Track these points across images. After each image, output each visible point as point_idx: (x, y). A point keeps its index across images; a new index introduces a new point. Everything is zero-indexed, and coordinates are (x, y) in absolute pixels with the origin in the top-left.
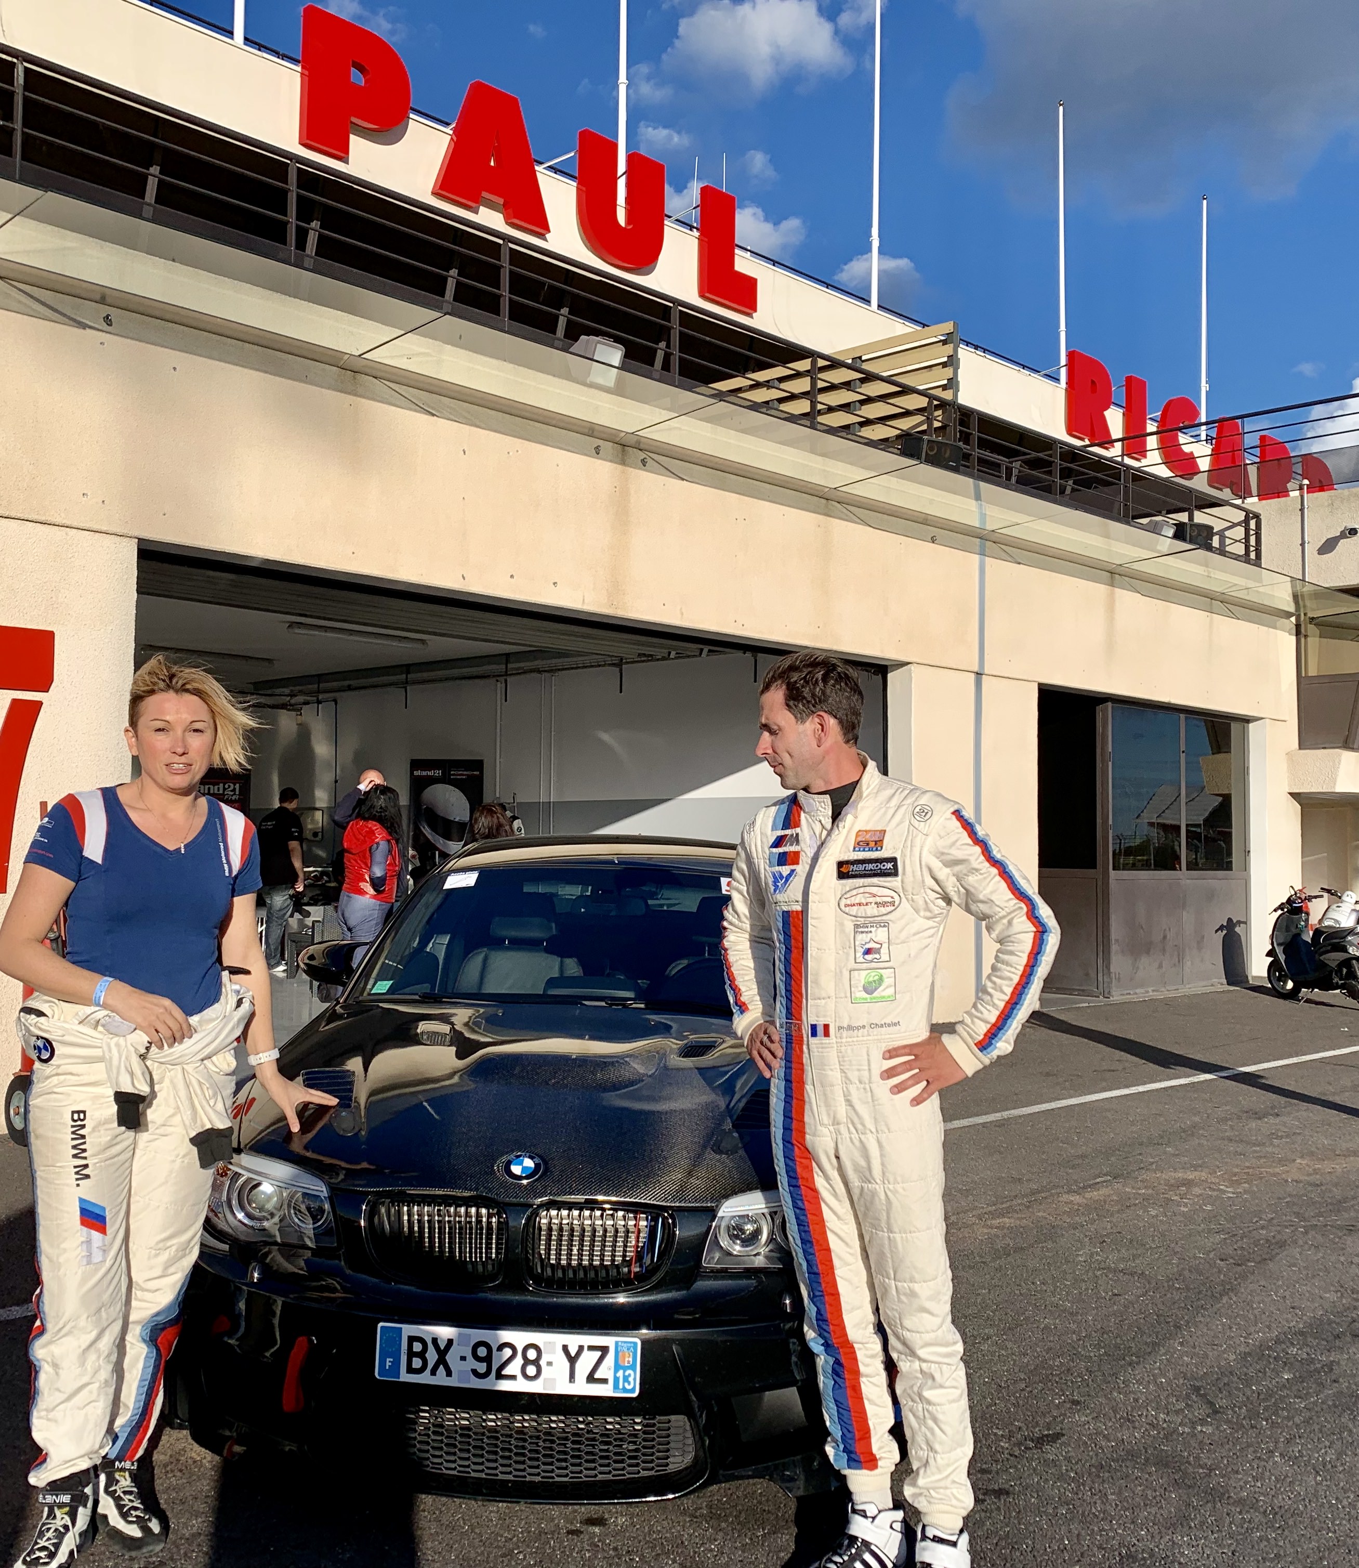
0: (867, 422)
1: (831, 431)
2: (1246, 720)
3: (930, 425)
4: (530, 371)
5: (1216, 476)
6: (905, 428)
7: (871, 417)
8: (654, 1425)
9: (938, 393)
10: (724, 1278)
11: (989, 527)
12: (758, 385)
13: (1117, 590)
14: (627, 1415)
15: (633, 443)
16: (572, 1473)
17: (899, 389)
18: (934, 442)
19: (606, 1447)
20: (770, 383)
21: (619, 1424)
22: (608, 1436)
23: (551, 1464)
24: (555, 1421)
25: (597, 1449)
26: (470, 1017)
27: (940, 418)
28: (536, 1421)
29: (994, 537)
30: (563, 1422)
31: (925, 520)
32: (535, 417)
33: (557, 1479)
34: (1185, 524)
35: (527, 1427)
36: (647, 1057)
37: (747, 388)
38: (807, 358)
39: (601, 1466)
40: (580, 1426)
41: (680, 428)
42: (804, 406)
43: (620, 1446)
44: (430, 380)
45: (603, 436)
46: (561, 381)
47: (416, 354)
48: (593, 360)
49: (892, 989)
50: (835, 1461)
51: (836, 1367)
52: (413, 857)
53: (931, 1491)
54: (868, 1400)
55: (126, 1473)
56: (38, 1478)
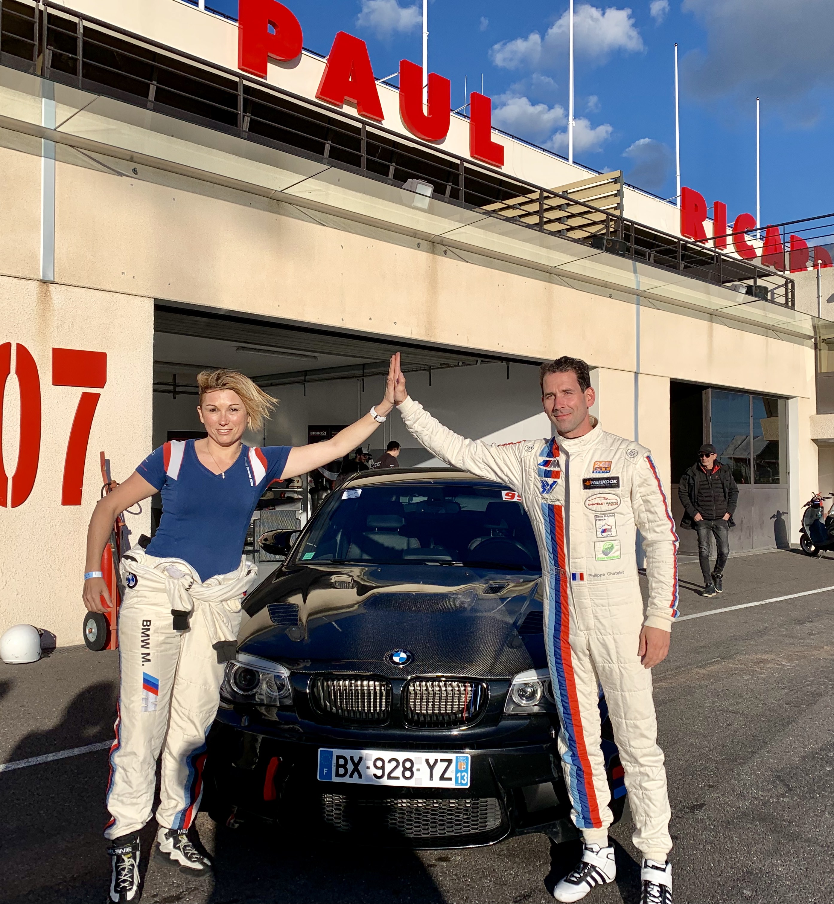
0: (572, 229)
1: (551, 233)
3: (608, 230)
4: (379, 200)
5: (765, 258)
6: (593, 232)
7: (574, 225)
8: (478, 804)
9: (612, 211)
10: (516, 719)
11: (642, 289)
12: (509, 207)
13: (714, 324)
14: (462, 798)
15: (439, 241)
16: (431, 832)
17: (588, 209)
18: (610, 240)
19: (450, 817)
20: (515, 206)
21: (457, 803)
22: (451, 810)
23: (419, 827)
24: (421, 803)
25: (445, 818)
26: (361, 573)
27: (613, 226)
28: (409, 803)
29: (644, 294)
30: (425, 803)
31: (605, 285)
32: (382, 226)
33: (423, 836)
34: (752, 286)
35: (404, 806)
36: (466, 593)
37: (502, 209)
38: (536, 192)
39: (448, 827)
40: (435, 805)
41: (466, 233)
42: (535, 219)
43: (458, 816)
44: (322, 205)
45: (422, 237)
46: (397, 205)
47: (315, 190)
48: (416, 193)
49: (619, 552)
50: (577, 823)
51: (578, 772)
52: (311, 481)
53: (649, 840)
54: (597, 789)
55: (184, 836)
56: (111, 834)
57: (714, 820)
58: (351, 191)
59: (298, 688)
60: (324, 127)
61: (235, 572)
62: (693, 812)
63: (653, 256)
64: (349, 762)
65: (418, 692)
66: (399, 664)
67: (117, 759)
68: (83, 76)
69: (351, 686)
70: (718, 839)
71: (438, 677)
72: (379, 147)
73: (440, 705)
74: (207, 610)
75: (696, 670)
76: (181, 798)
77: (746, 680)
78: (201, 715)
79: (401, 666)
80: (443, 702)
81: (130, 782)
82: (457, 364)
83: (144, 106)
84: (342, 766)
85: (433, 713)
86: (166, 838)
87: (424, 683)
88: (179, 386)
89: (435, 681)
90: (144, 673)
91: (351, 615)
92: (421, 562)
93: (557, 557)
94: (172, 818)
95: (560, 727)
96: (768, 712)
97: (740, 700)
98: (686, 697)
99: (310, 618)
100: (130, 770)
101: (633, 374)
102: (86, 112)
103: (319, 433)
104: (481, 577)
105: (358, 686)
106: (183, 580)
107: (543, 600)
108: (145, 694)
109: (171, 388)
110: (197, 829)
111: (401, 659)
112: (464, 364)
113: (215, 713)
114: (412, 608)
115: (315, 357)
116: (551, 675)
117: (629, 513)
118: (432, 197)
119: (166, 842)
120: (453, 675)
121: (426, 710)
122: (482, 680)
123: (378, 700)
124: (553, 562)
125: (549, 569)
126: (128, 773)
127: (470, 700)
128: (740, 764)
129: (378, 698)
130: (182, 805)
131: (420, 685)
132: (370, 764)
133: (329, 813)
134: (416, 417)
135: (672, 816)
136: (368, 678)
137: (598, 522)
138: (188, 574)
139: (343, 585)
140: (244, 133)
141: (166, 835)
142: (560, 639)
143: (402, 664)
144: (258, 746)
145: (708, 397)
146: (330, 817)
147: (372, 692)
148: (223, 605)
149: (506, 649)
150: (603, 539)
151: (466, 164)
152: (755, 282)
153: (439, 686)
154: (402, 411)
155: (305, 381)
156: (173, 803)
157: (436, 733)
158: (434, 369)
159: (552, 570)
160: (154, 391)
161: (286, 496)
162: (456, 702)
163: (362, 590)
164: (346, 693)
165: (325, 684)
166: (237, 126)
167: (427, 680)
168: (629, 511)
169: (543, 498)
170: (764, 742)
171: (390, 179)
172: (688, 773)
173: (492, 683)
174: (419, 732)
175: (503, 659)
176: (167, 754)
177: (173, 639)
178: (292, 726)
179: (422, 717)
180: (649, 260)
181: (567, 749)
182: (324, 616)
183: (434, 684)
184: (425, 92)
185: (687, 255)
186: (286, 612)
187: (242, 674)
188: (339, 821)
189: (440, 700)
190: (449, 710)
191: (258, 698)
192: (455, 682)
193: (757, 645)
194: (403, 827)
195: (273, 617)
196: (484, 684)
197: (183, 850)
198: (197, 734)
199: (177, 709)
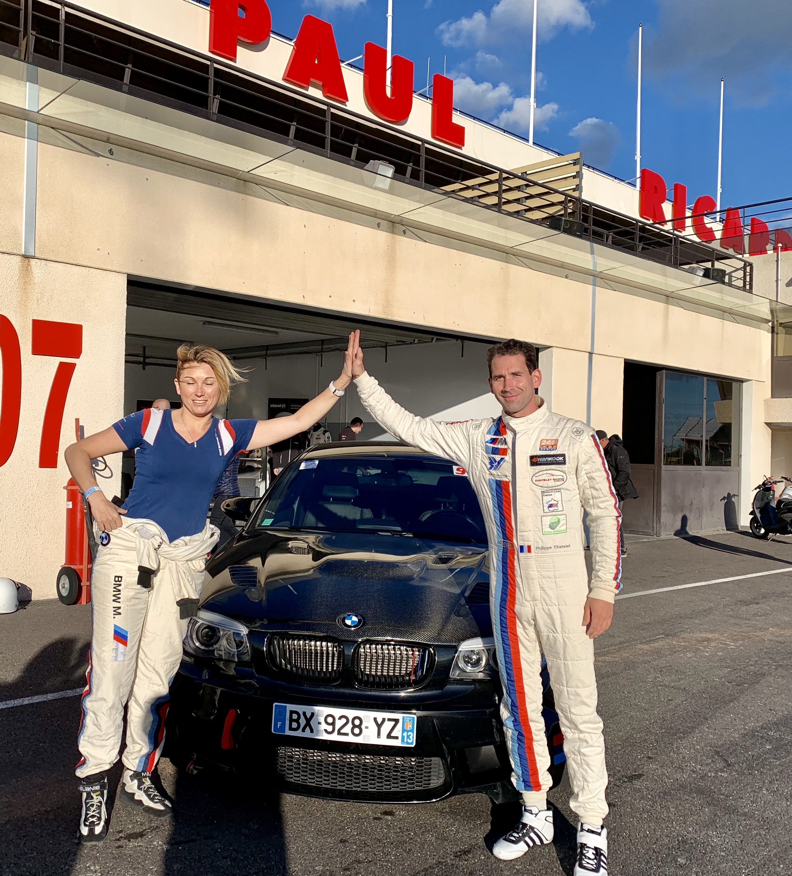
0: (530, 209)
1: (510, 214)
3: (566, 211)
4: (342, 180)
6: (551, 213)
7: (532, 206)
8: (422, 762)
9: (571, 193)
10: (461, 684)
11: (599, 270)
12: (468, 188)
13: (670, 306)
14: (408, 757)
15: (399, 221)
16: (378, 787)
17: (548, 190)
18: (568, 220)
19: (396, 774)
20: (474, 187)
21: (403, 761)
22: (397, 767)
23: (366, 781)
24: (368, 759)
25: (391, 774)
26: (316, 540)
27: (571, 207)
28: (357, 758)
29: (601, 275)
30: (372, 759)
31: (562, 266)
32: (344, 206)
33: (370, 790)
34: (709, 268)
35: (353, 761)
36: (416, 563)
37: (461, 190)
38: (496, 172)
39: (394, 783)
40: (382, 762)
41: (425, 213)
42: (494, 200)
43: (404, 773)
44: (286, 186)
45: (383, 217)
46: (359, 186)
47: (280, 171)
48: (377, 174)
49: (565, 526)
50: (517, 786)
51: (519, 737)
52: (270, 452)
53: (586, 804)
54: (537, 754)
55: (148, 779)
56: (82, 773)
57: (652, 791)
59: (256, 645)
60: (289, 109)
61: (199, 534)
62: (632, 782)
63: (610, 237)
64: (302, 717)
65: (368, 654)
66: (350, 627)
67: (89, 704)
68: (65, 61)
69: (305, 646)
70: (655, 808)
71: (387, 640)
72: (342, 128)
73: (388, 667)
74: (174, 569)
75: (640, 646)
76: (146, 743)
77: (689, 658)
78: (166, 667)
79: (353, 629)
80: (392, 665)
81: (100, 725)
83: (120, 89)
84: (295, 721)
85: (382, 675)
86: (131, 779)
87: (374, 646)
88: (148, 358)
89: (384, 644)
90: (115, 626)
92: (374, 532)
93: (505, 530)
94: (137, 761)
95: (503, 694)
96: (709, 689)
97: (682, 677)
99: (267, 581)
100: (100, 714)
101: (587, 354)
102: (67, 95)
103: (279, 406)
104: (431, 547)
105: (311, 646)
106: (153, 540)
107: (489, 572)
108: (115, 644)
109: (141, 359)
110: (159, 773)
111: (352, 622)
112: (420, 342)
113: (179, 664)
114: (364, 574)
115: (276, 333)
116: (496, 643)
117: (574, 490)
118: (393, 178)
119: (131, 783)
120: (401, 639)
121: (375, 672)
122: (430, 646)
123: (330, 660)
124: (501, 535)
125: (496, 542)
126: (98, 717)
127: (418, 664)
128: (680, 738)
129: (330, 658)
130: (146, 749)
131: (370, 648)
132: (322, 720)
133: (282, 764)
134: (372, 392)
135: (609, 783)
136: (321, 639)
137: (545, 498)
138: (158, 535)
139: (299, 551)
140: (214, 115)
141: (131, 776)
142: (506, 609)
143: (354, 627)
144: (217, 698)
145: (662, 379)
146: (283, 769)
147: (325, 652)
148: (188, 564)
149: (454, 618)
150: (550, 514)
151: (427, 145)
152: (713, 265)
153: (388, 650)
154: (358, 384)
155: (267, 355)
156: (138, 747)
157: (384, 694)
158: (390, 346)
159: (499, 542)
160: (126, 362)
161: (246, 465)
162: (404, 665)
163: (317, 556)
164: (300, 652)
165: (281, 643)
166: (207, 109)
167: (377, 643)
168: (575, 488)
169: (491, 474)
171: (352, 160)
172: (627, 744)
173: (439, 649)
174: (369, 691)
175: (450, 627)
176: (133, 702)
177: (141, 594)
178: (248, 681)
179: (372, 678)
180: (607, 241)
181: (509, 715)
182: (280, 579)
183: (384, 647)
184: (389, 73)
185: (646, 237)
186: (246, 574)
187: (204, 631)
188: (290, 772)
189: (389, 662)
190: (397, 673)
191: (217, 653)
192: (403, 646)
193: (701, 624)
194: (351, 780)
195: (234, 578)
196: (431, 649)
197: (146, 792)
198: (161, 683)
199: (144, 661)
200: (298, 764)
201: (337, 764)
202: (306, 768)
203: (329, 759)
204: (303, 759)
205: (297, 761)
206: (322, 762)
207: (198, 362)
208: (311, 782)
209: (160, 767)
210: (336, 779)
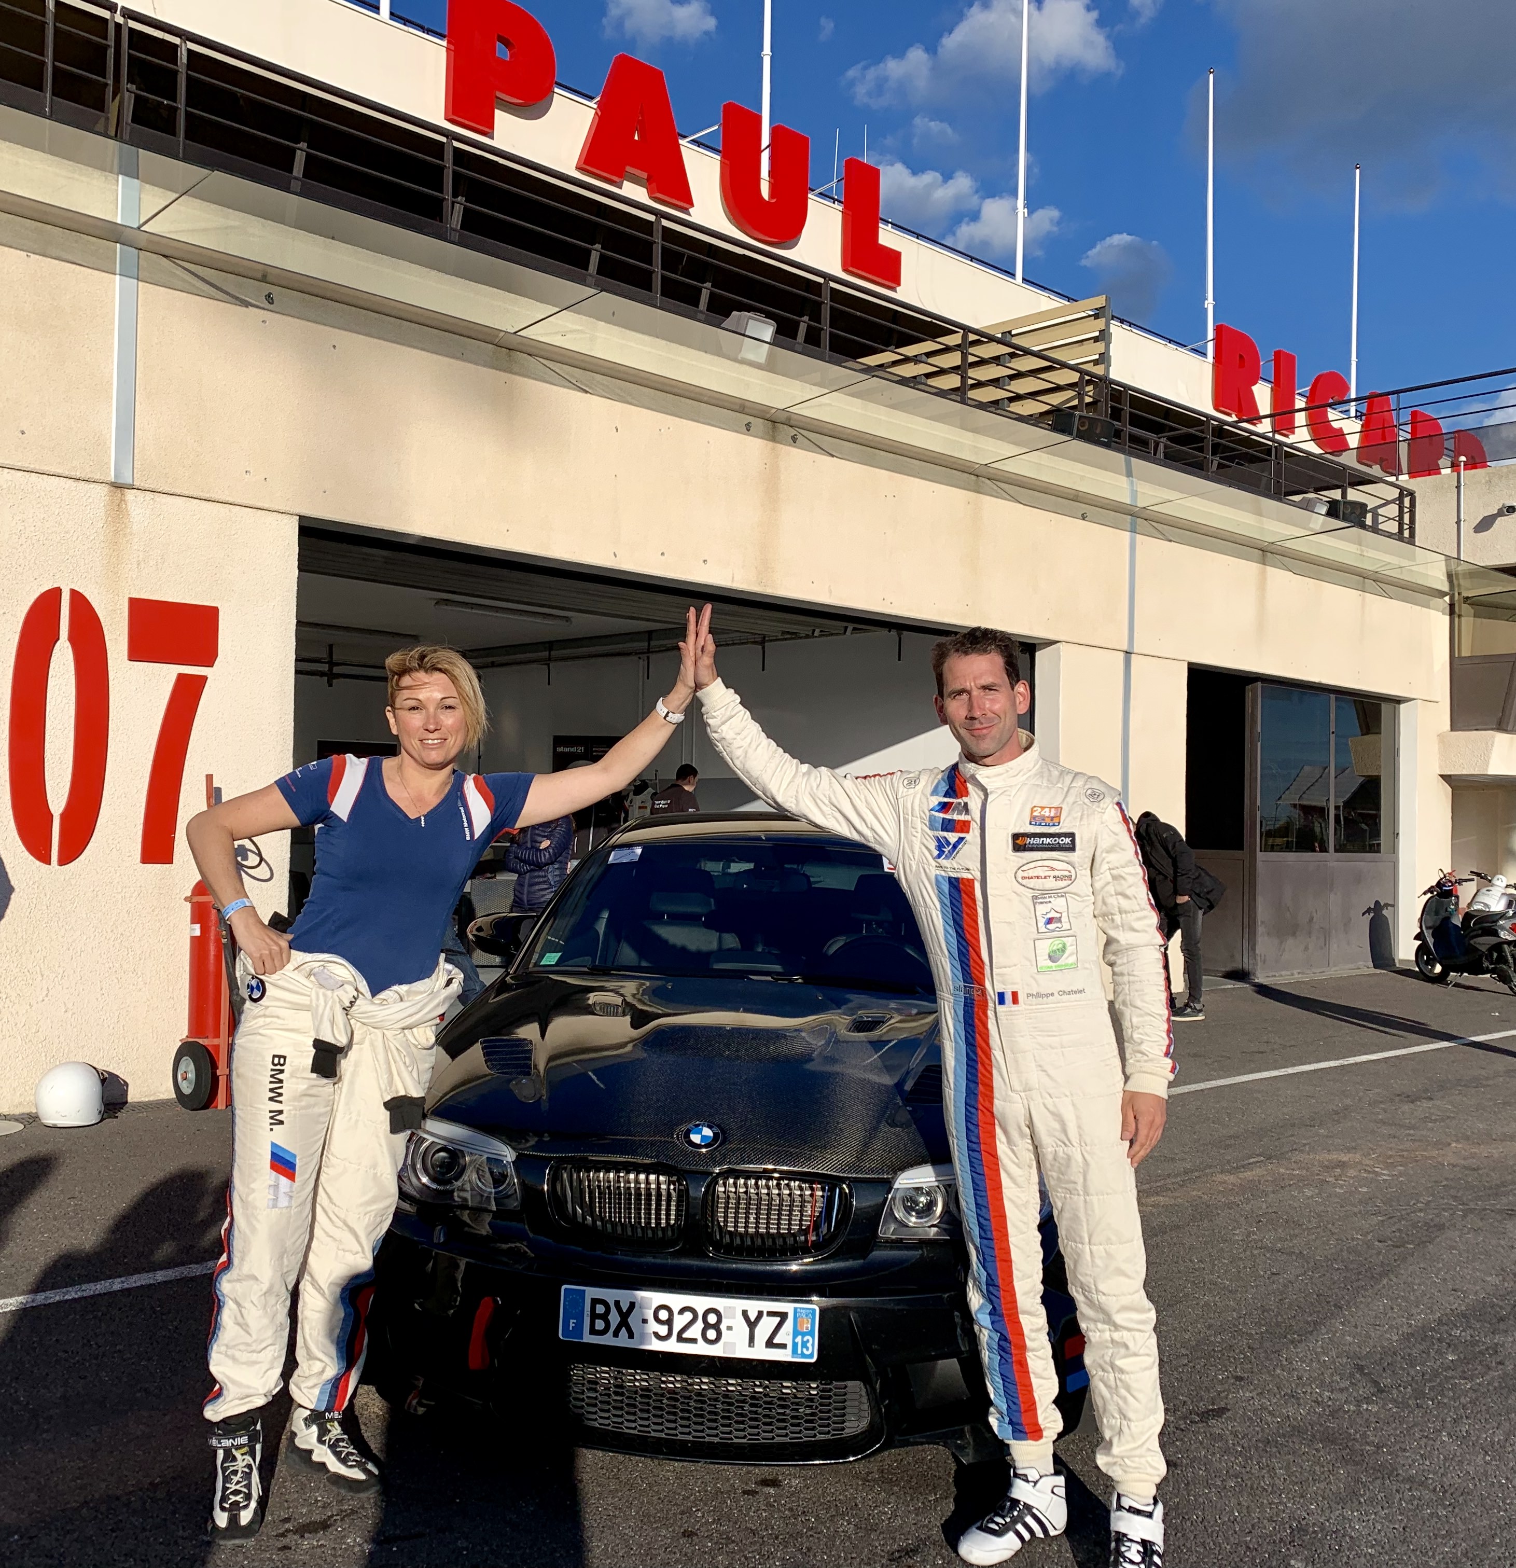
0: (1018, 398)
1: (981, 406)
2: (1397, 701)
3: (1081, 400)
4: (682, 347)
5: (1364, 452)
6: (1055, 404)
7: (1021, 392)
8: (830, 1390)
9: (1089, 368)
10: (899, 1249)
11: (1141, 504)
12: (907, 360)
13: (1268, 568)
14: (804, 1380)
15: (783, 420)
16: (750, 1434)
17: (1047, 364)
18: (1085, 417)
19: (782, 1411)
20: (918, 358)
21: (795, 1388)
22: (784, 1400)
23: (729, 1425)
24: (733, 1384)
25: (774, 1412)
26: (638, 989)
27: (1091, 394)
28: (713, 1384)
29: (1145, 514)
30: (740, 1386)
31: (1076, 497)
32: (687, 394)
33: (736, 1441)
34: (1337, 501)
35: (705, 1390)
36: (817, 1031)
37: (895, 363)
38: (956, 333)
39: (778, 1428)
40: (757, 1390)
41: (830, 405)
42: (954, 381)
43: (797, 1410)
44: (583, 357)
45: (754, 412)
46: (712, 357)
47: (572, 331)
48: (744, 335)
49: (1074, 957)
50: (999, 1432)
51: (1002, 1343)
53: (1126, 1460)
54: (1034, 1373)
55: (336, 1423)
56: (214, 1412)
57: (1243, 1438)
58: (633, 333)
59: (530, 1182)
60: (589, 221)
61: (427, 980)
62: (1207, 1423)
63: (1161, 447)
64: (613, 1309)
65: (732, 1195)
66: (699, 1146)
67: (226, 1286)
68: (187, 137)
69: (619, 1182)
70: (1248, 1470)
71: (765, 1171)
72: (683, 255)
73: (768, 1218)
74: (379, 1043)
75: (1220, 1177)
76: (332, 1358)
77: (1309, 1198)
78: (367, 1220)
79: (704, 1150)
80: (774, 1215)
81: (247, 1325)
82: (810, 633)
83: (287, 190)
84: (600, 1317)
85: (757, 1232)
86: (306, 1424)
87: (742, 1181)
88: (338, 664)
89: (760, 1178)
90: (272, 1144)
91: (619, 1060)
92: (742, 975)
93: (968, 966)
94: (317, 1391)
96: (1345, 1254)
97: (1296, 1232)
98: (1200, 1223)
99: (550, 1065)
100: (247, 1304)
101: (1122, 655)
102: (191, 199)
103: (571, 750)
104: (843, 1002)
105: (629, 1183)
106: (340, 992)
108: (273, 1178)
109: (325, 668)
110: (356, 1413)
111: (703, 1137)
112: (823, 634)
113: (390, 1218)
114: (724, 1052)
115: (567, 619)
116: (959, 1172)
118: (774, 343)
119: (306, 1432)
120: (791, 1168)
121: (745, 1227)
122: (842, 1180)
123: (664, 1207)
124: (960, 976)
125: (951, 988)
126: (243, 1310)
127: (821, 1213)
128: (1292, 1342)
129: (664, 1203)
130: (332, 1370)
131: (735, 1184)
132: (650, 1315)
133: (578, 1396)
134: (727, 715)
136: (648, 1170)
137: (1039, 907)
138: (349, 983)
139: (607, 1010)
140: (453, 233)
141: (306, 1419)
142: (976, 1108)
143: (706, 1146)
144: (459, 1276)
145: (1255, 697)
146: (579, 1403)
147: (654, 1193)
148: (405, 1035)
149: (885, 1128)
150: (1048, 935)
151: (832, 284)
152: (1344, 495)
153: (768, 1188)
154: (705, 701)
155: (550, 659)
156: (317, 1366)
157: (761, 1268)
158: (771, 641)
159: (956, 989)
160: (297, 672)
162: (796, 1215)
163: (639, 1019)
164: (610, 1194)
165: (575, 1176)
166: (441, 221)
167: (747, 1175)
169: (939, 867)
170: (1335, 1306)
171: (701, 312)
172: (1199, 1355)
173: (859, 1185)
174: (733, 1263)
175: (877, 1144)
176: (307, 1283)
177: (320, 1089)
178: (513, 1245)
179: (738, 1238)
180: (1155, 454)
181: (983, 1302)
182: (576, 1062)
183: (760, 1182)
184: (765, 157)
185: (1225, 446)
186: (512, 1053)
187: (437, 1156)
188: (593, 1410)
189: (769, 1210)
190: (784, 1229)
191: (459, 1196)
192: (795, 1180)
193: (1331, 1137)
194: (702, 1424)
195: (491, 1060)
196: (844, 1186)
197: (333, 1447)
198: (360, 1249)
199: (327, 1208)
200: (605, 1395)
201: (677, 1394)
202: (622, 1401)
203: (663, 1386)
204: (616, 1386)
205: (605, 1389)
206: (650, 1391)
207: (426, 671)
208: (631, 1427)
209: (358, 1402)
210: (675, 1421)
